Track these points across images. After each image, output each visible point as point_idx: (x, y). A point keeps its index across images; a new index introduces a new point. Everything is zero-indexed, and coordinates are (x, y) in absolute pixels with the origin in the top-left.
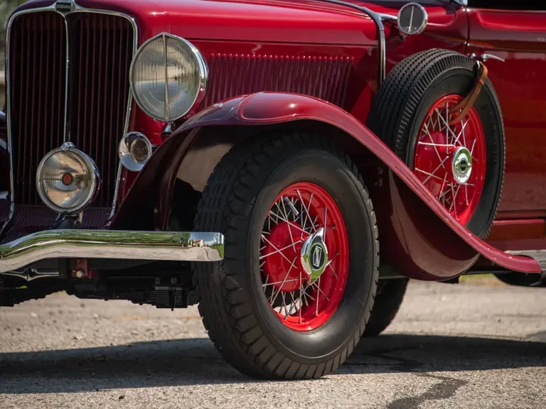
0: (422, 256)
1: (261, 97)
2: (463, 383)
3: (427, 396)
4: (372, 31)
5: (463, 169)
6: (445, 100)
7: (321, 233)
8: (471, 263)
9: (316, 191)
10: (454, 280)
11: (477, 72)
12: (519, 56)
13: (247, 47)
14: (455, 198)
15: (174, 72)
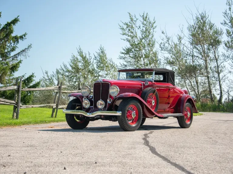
0: (148, 114)
1: (127, 93)
2: (153, 132)
3: (149, 133)
4: (141, 85)
5: (153, 103)
6: (151, 94)
7: (134, 112)
8: (155, 116)
9: (134, 106)
10: (152, 118)
11: (155, 90)
12: (160, 88)
13: (124, 87)
14: (152, 107)
15: (115, 90)
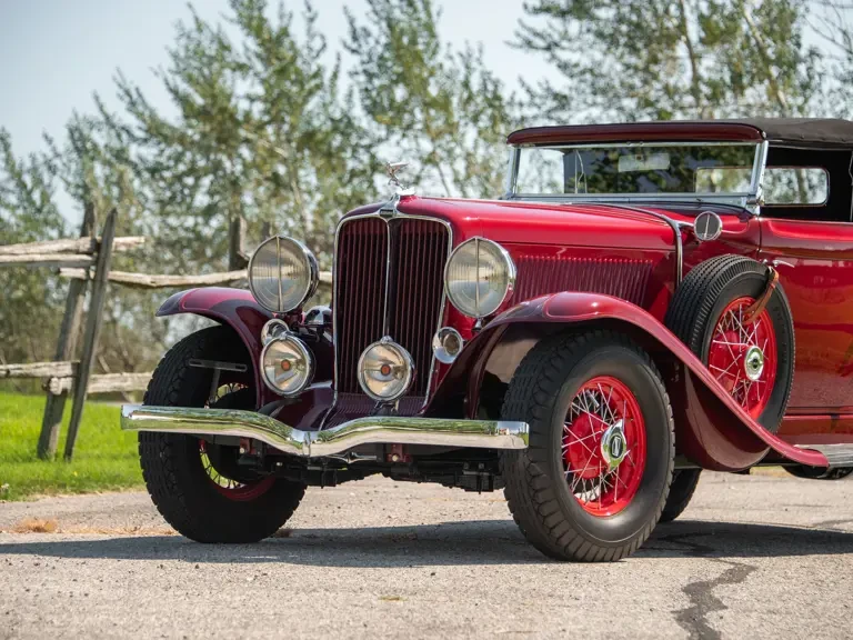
0: (715, 446)
1: (565, 296)
2: (753, 568)
3: (720, 580)
4: (670, 237)
5: (755, 367)
6: (739, 302)
7: (620, 424)
8: (762, 455)
9: (615, 384)
10: (746, 471)
11: (768, 276)
12: (807, 263)
13: (552, 250)
14: (747, 394)
15: (484, 272)
